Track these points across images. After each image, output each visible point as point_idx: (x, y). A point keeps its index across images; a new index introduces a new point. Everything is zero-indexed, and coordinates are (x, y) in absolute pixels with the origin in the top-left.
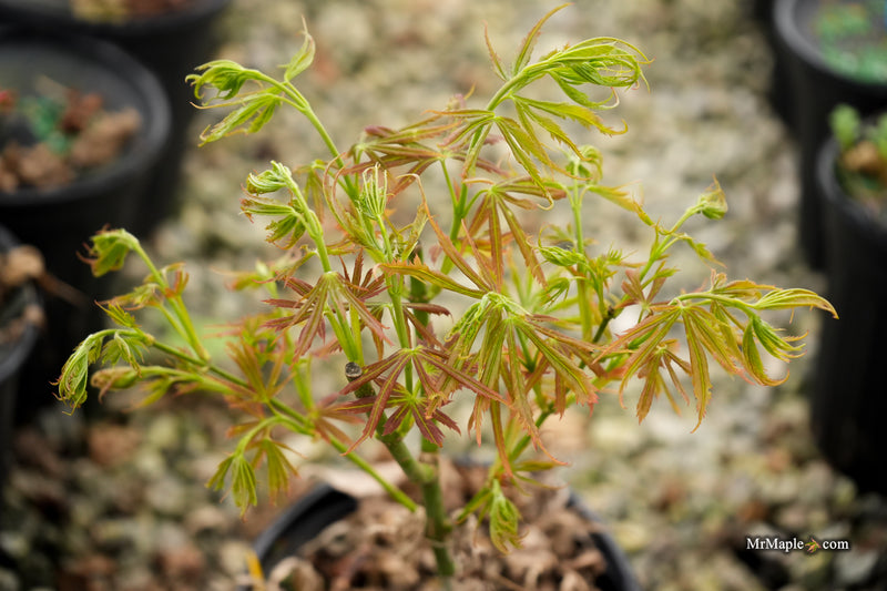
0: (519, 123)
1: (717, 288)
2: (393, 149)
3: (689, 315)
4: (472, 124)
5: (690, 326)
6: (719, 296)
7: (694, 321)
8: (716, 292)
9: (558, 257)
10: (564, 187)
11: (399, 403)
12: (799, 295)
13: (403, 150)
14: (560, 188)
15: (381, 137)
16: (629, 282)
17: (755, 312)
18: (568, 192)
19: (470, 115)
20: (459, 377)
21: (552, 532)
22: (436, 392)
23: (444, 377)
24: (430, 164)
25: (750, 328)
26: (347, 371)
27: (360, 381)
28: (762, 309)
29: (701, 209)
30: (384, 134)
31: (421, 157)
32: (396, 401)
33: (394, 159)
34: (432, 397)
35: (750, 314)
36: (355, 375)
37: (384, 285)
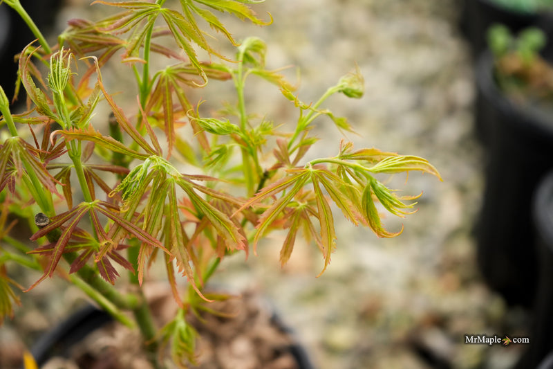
0: (184, 15)
1: (344, 154)
2: (88, 38)
3: (317, 177)
4: (138, 14)
5: (318, 186)
6: (344, 162)
7: (322, 182)
8: (343, 157)
9: (214, 127)
10: (231, 71)
11: (84, 247)
12: (409, 161)
13: (95, 38)
14: (227, 71)
15: (80, 28)
16: (278, 149)
17: (370, 174)
18: (234, 76)
19: (137, 6)
20: (127, 227)
21: (257, 342)
22: (106, 240)
23: (115, 227)
24: (117, 50)
25: (368, 188)
26: (37, 221)
27: (46, 229)
28: (377, 172)
29: (341, 89)
30: (83, 25)
31: (110, 44)
32: (81, 246)
33: (88, 46)
34: (103, 243)
35: (368, 177)
36: (42, 224)
37: (65, 148)
